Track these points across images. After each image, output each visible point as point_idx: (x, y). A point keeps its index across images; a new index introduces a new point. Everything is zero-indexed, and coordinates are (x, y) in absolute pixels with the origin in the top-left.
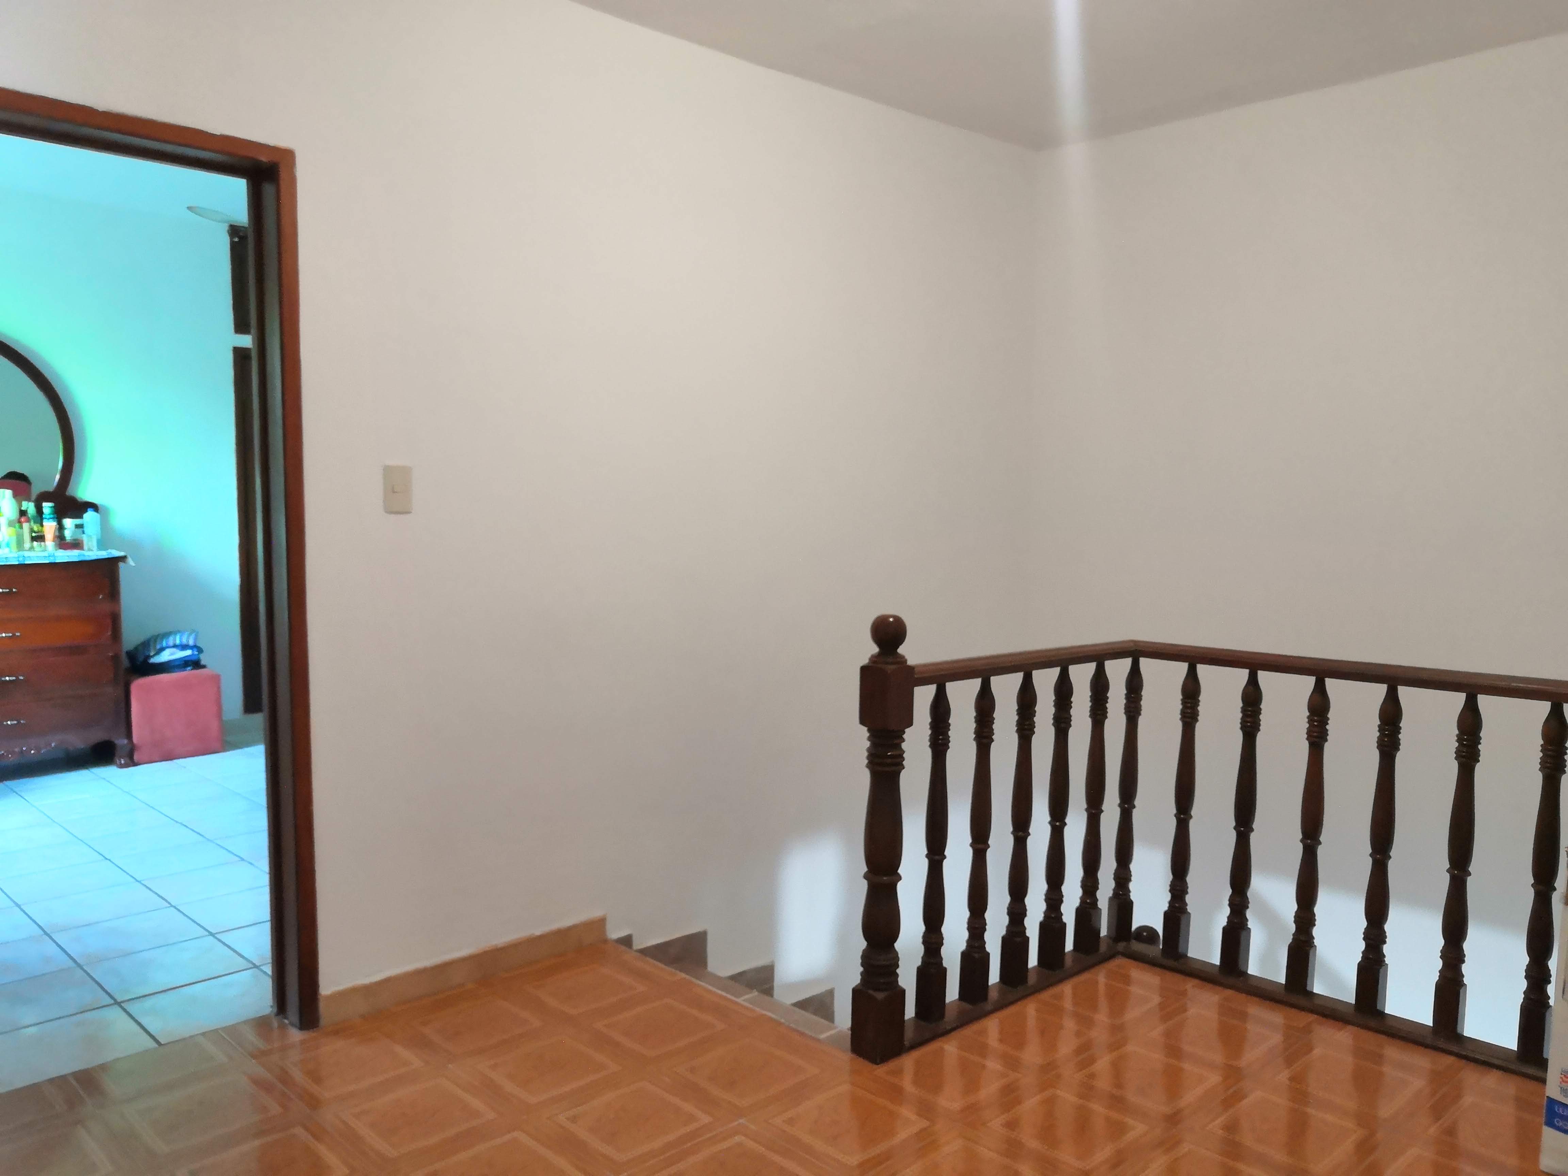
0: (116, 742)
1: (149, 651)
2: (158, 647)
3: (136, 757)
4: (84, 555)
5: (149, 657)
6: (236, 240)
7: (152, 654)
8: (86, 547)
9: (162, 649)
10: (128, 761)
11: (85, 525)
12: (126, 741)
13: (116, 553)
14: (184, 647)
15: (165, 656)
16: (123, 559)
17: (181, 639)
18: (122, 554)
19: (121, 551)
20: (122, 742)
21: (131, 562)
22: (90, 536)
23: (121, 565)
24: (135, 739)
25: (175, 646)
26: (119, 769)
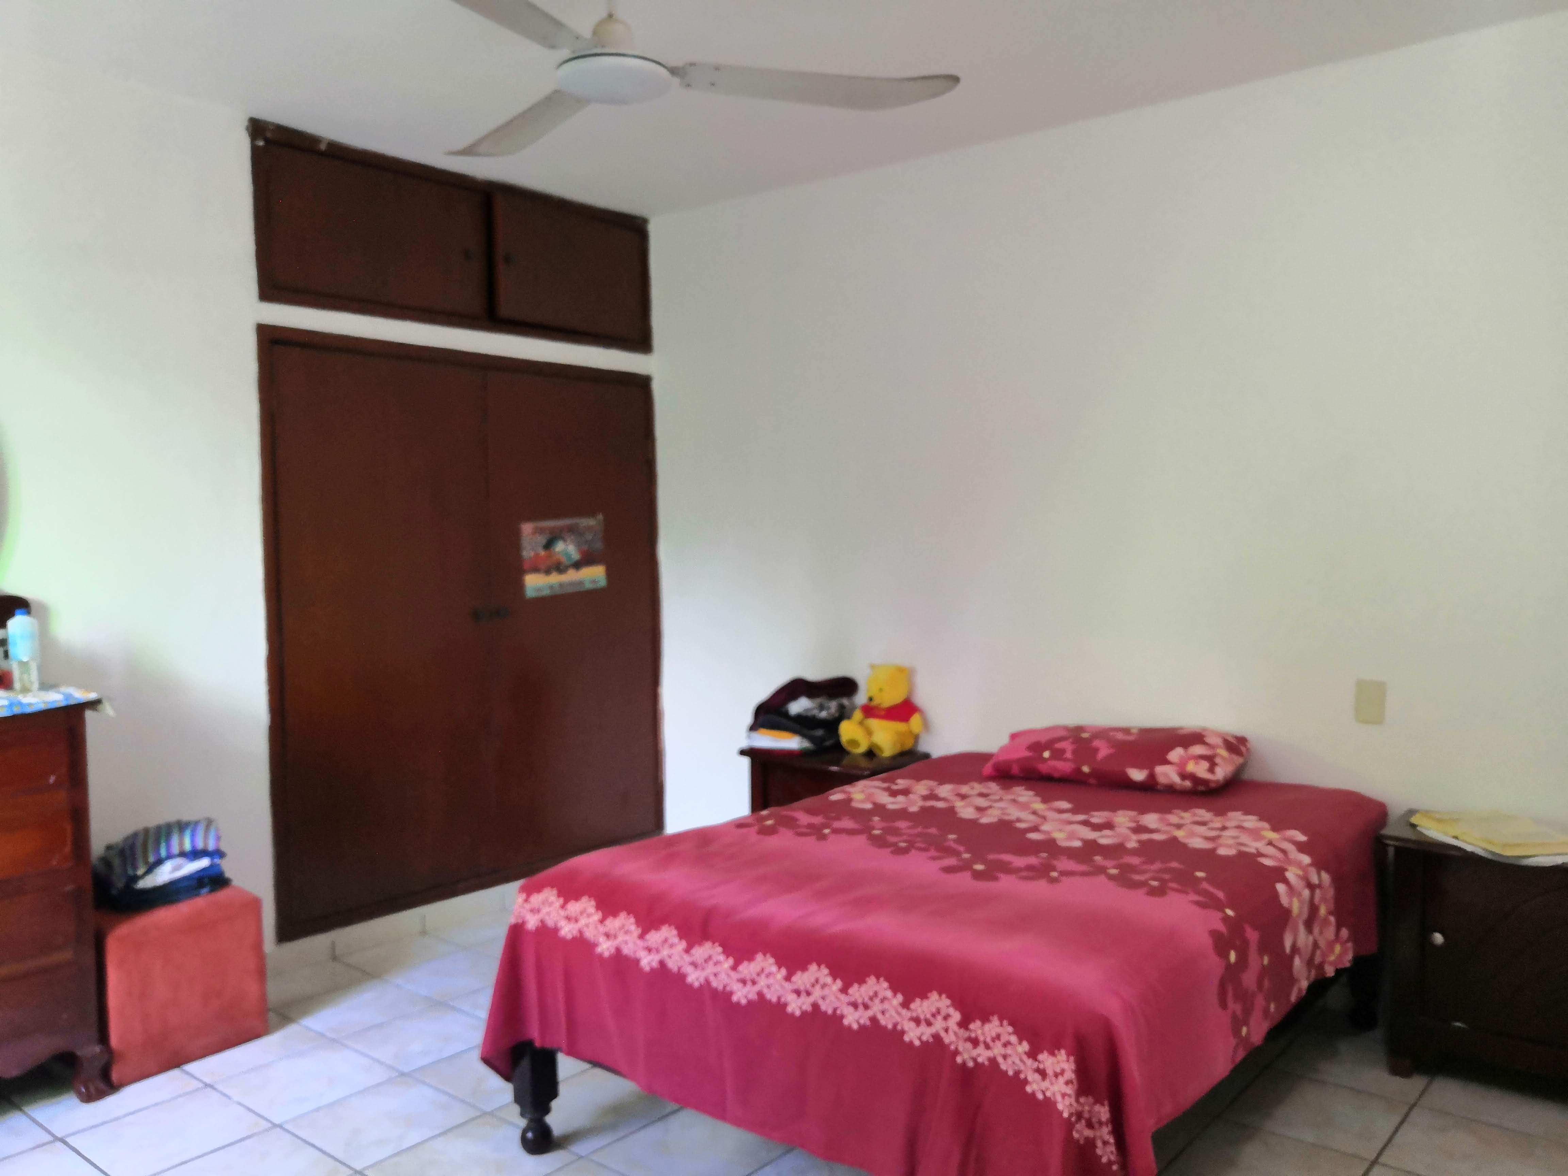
0: (79, 1053)
1: (135, 868)
2: (152, 859)
3: (115, 1076)
4: (20, 704)
5: (136, 878)
6: (261, 143)
7: (140, 872)
8: (17, 685)
9: (159, 862)
10: (102, 1086)
11: (10, 640)
12: (97, 1049)
13: (80, 695)
14: (195, 854)
15: (165, 874)
16: (94, 704)
17: (193, 841)
18: (92, 696)
19: (88, 689)
20: (90, 1050)
21: (108, 709)
22: (23, 664)
23: (89, 715)
24: (114, 1040)
25: (183, 854)
26: (84, 1104)
